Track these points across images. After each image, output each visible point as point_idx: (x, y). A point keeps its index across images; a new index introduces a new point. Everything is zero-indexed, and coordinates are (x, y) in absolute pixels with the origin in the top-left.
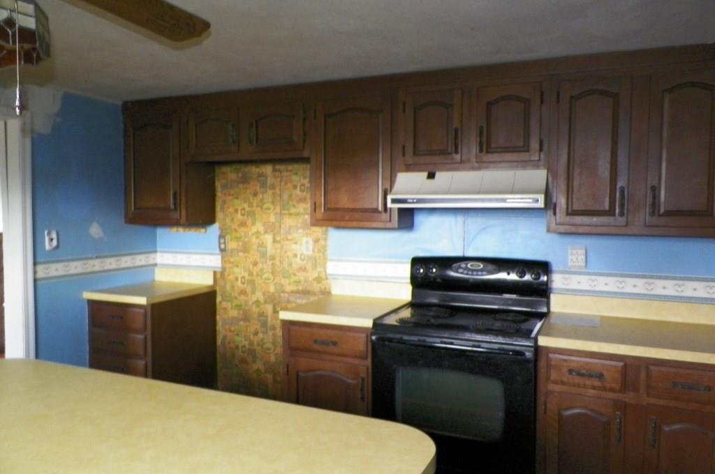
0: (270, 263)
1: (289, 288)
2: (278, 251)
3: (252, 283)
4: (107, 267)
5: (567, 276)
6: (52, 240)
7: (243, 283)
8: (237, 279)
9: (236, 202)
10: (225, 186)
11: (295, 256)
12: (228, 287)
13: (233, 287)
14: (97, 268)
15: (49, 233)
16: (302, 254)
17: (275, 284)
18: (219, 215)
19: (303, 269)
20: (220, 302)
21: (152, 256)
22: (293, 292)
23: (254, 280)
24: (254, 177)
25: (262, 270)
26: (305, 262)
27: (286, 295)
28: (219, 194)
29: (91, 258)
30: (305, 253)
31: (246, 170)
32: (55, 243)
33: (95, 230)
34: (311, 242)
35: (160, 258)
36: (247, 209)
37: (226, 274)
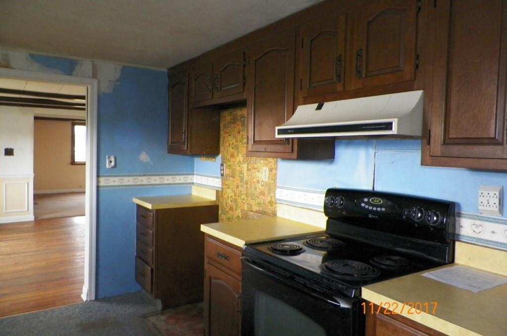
0: (245, 186)
1: (255, 208)
2: (250, 177)
3: (235, 201)
4: (153, 182)
5: (478, 222)
6: (111, 162)
7: (231, 201)
8: (228, 197)
9: (230, 138)
10: (225, 127)
11: (258, 182)
12: (224, 204)
13: (226, 203)
14: (145, 182)
15: (109, 157)
16: (262, 181)
17: (247, 204)
18: (222, 149)
19: (262, 193)
20: (221, 214)
21: (190, 177)
22: (257, 212)
23: (237, 200)
24: (239, 118)
25: (241, 191)
26: (264, 187)
27: (252, 213)
28: (222, 132)
29: (141, 176)
30: (264, 180)
31: (235, 113)
32: (113, 164)
33: (144, 157)
34: (268, 171)
35: (196, 179)
36: (235, 144)
37: (224, 193)
